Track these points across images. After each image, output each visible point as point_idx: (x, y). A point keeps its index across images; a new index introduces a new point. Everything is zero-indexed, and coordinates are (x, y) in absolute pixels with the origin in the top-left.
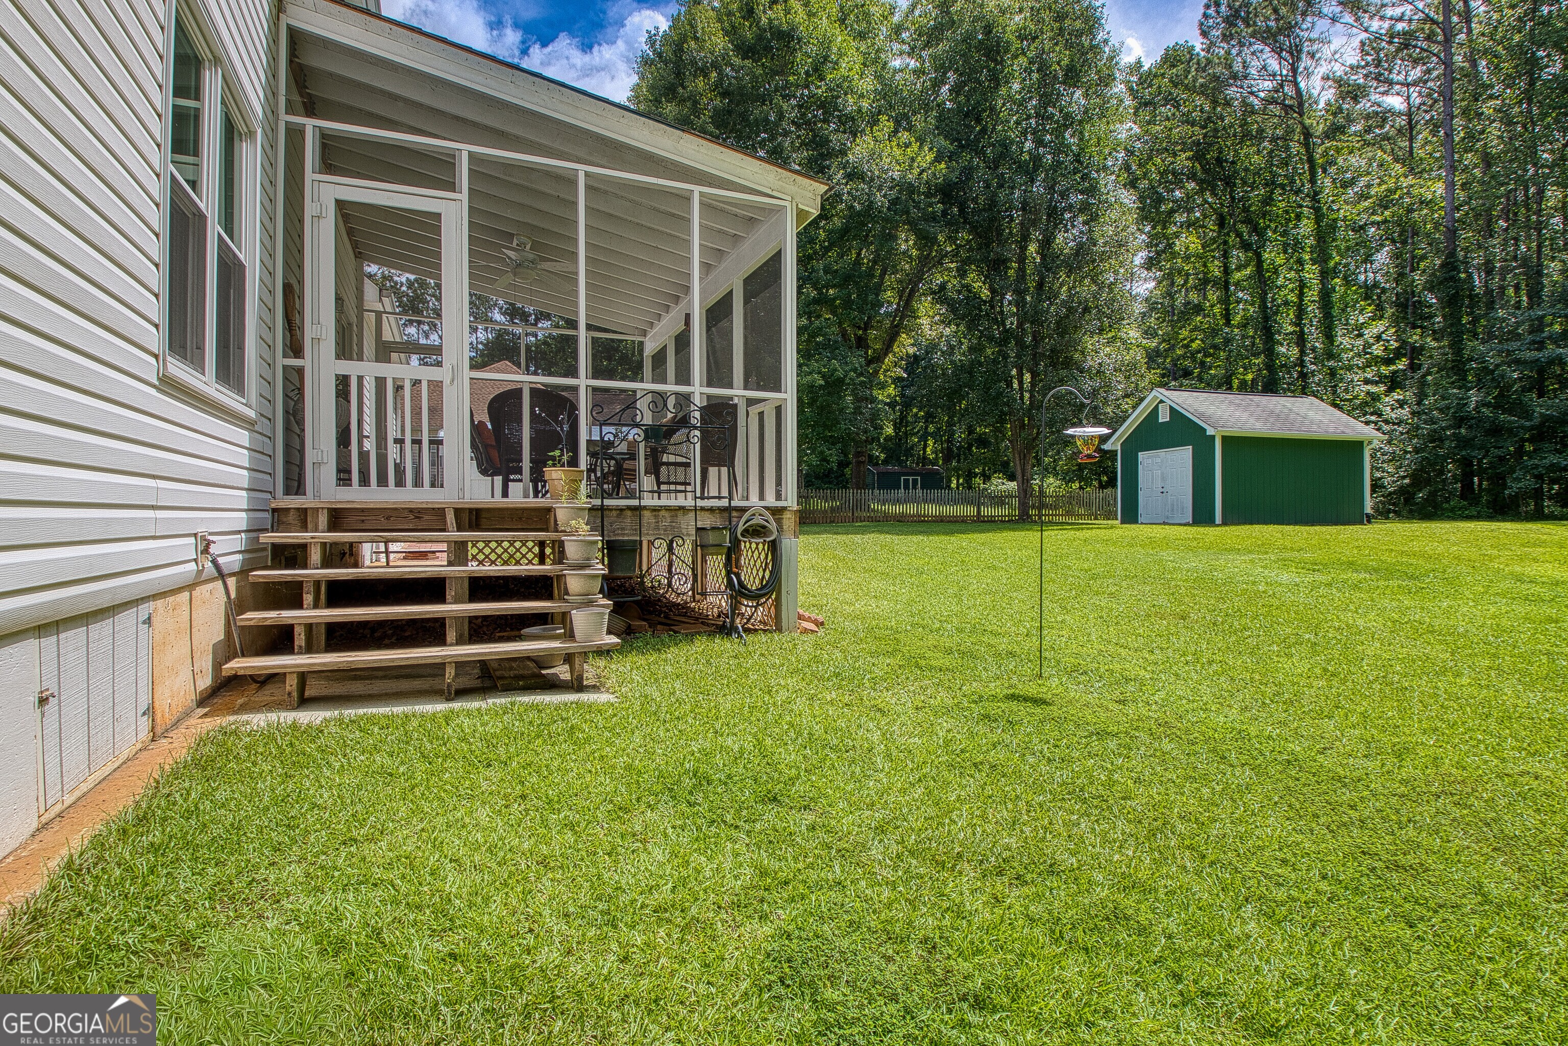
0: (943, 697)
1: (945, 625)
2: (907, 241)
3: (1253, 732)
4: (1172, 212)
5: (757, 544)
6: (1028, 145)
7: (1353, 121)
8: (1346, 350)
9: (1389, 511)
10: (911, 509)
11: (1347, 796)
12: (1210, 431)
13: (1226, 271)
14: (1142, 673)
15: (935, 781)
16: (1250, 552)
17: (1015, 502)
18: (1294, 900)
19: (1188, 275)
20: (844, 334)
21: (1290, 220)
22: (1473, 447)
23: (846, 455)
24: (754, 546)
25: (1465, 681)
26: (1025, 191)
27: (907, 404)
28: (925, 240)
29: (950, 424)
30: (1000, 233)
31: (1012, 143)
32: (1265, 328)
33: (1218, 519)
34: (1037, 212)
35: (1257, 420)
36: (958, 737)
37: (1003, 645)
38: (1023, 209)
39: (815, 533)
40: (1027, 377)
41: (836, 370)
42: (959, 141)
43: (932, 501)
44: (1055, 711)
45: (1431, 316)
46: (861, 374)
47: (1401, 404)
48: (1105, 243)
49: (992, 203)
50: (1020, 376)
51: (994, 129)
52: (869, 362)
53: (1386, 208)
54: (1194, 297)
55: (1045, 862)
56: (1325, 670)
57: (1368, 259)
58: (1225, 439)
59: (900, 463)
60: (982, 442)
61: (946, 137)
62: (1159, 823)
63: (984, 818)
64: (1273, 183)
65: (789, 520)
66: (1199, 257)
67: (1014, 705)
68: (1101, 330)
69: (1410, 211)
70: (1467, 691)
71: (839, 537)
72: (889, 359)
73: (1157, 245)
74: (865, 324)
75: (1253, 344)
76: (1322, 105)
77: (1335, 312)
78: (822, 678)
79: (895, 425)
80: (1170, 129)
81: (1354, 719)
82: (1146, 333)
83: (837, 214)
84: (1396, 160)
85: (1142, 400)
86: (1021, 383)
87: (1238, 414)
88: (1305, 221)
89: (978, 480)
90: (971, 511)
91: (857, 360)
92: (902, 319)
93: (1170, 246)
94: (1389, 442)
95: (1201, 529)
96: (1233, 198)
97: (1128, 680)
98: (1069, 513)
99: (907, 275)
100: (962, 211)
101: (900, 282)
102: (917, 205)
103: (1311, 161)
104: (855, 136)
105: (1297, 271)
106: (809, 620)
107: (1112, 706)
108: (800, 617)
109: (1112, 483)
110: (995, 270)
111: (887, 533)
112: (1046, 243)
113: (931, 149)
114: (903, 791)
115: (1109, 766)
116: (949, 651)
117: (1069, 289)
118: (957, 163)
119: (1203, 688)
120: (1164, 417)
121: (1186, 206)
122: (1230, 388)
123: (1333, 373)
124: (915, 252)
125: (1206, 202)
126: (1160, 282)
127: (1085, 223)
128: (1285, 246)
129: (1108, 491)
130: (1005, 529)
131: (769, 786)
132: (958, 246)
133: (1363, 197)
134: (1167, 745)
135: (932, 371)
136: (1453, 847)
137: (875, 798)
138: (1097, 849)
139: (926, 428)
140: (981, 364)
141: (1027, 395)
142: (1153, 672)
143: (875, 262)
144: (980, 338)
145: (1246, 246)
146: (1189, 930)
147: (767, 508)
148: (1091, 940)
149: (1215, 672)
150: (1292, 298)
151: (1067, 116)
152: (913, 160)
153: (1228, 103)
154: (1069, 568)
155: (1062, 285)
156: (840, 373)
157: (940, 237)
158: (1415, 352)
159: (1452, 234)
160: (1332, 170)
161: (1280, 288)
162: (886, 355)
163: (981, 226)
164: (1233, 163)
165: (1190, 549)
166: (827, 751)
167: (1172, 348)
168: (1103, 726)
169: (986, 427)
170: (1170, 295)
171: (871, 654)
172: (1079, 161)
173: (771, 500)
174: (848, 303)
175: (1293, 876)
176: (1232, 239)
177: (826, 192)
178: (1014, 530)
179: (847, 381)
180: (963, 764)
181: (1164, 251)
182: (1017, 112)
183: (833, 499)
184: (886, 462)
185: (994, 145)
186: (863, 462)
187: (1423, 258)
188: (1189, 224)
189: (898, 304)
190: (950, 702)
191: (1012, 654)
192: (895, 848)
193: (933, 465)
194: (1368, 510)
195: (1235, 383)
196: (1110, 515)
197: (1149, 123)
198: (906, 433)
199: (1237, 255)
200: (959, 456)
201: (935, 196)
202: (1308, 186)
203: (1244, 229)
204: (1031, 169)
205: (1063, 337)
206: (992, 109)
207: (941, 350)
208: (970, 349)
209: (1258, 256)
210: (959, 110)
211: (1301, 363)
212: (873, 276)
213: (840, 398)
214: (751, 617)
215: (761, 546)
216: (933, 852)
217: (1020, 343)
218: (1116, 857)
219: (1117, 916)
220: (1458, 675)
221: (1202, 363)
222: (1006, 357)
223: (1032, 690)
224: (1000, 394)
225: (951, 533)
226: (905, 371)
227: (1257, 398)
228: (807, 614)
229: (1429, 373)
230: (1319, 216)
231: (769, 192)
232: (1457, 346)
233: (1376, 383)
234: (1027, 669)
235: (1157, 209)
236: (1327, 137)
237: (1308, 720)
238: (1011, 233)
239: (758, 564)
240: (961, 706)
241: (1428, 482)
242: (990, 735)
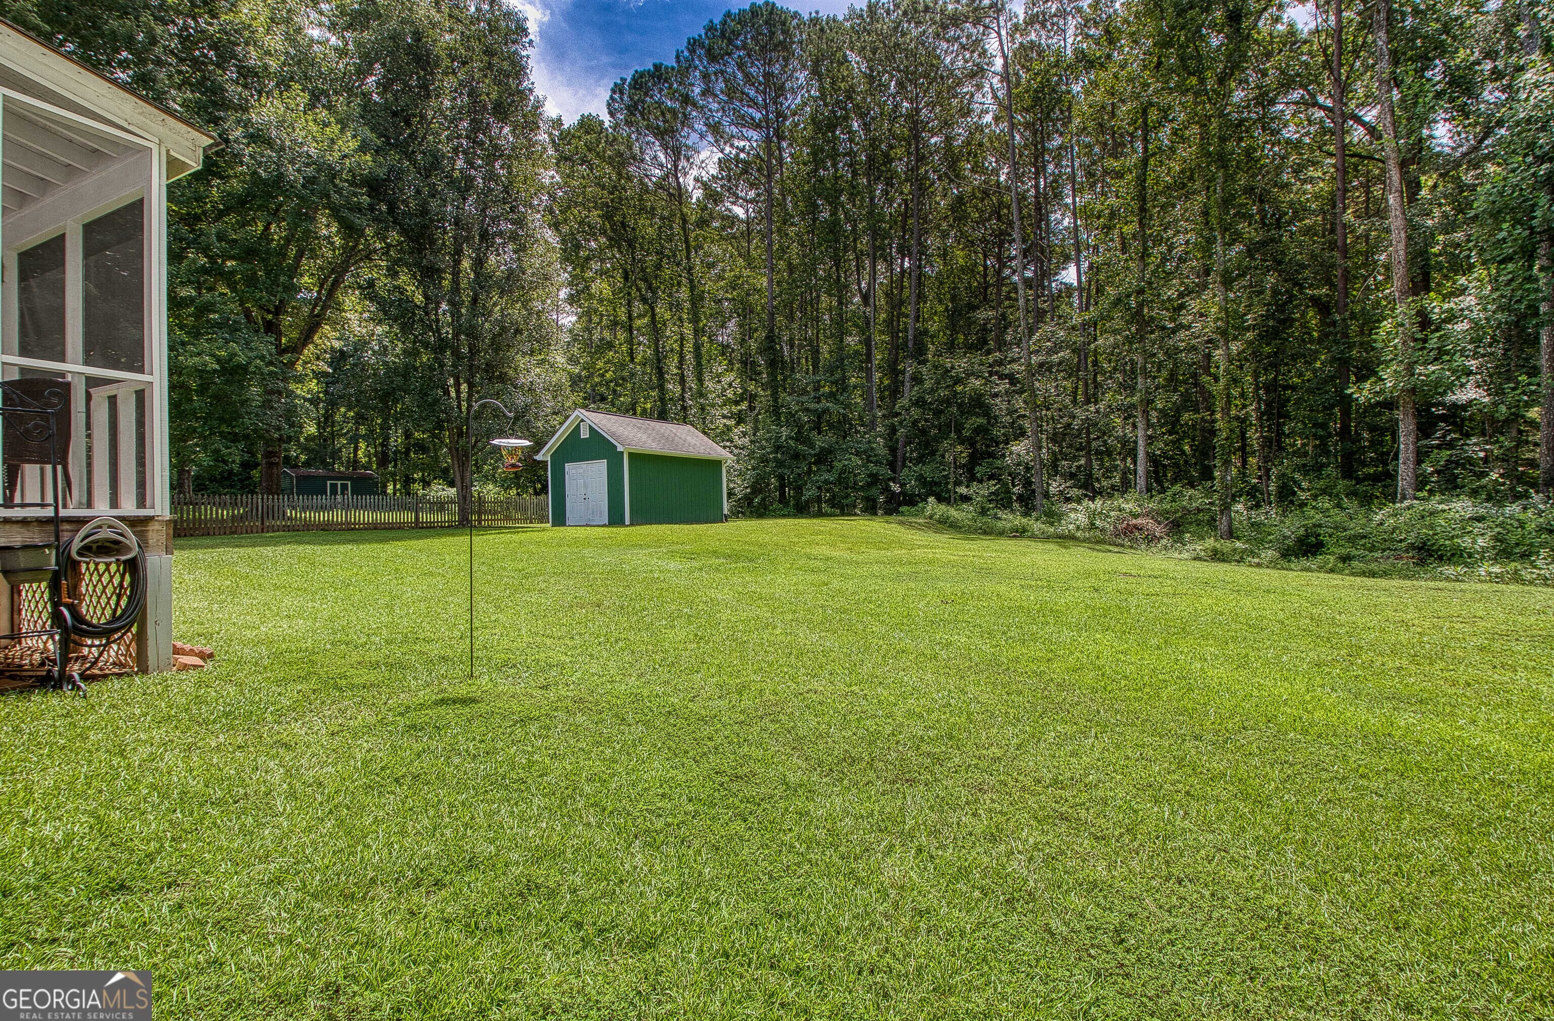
0: (367, 716)
1: (373, 638)
2: (328, 226)
3: (646, 693)
4: (588, 259)
5: (108, 565)
6: (460, 164)
7: (714, 218)
8: (711, 392)
9: (739, 512)
10: (338, 516)
11: (707, 731)
12: (620, 448)
13: (630, 318)
14: (563, 658)
15: (348, 808)
16: (649, 547)
17: (455, 508)
18: (670, 825)
19: (602, 315)
20: (248, 314)
21: (673, 285)
22: (785, 467)
23: (253, 455)
24: (102, 567)
25: (778, 631)
26: (458, 207)
27: (333, 403)
28: (350, 230)
29: (385, 427)
30: (433, 242)
31: (443, 156)
32: (658, 367)
33: (627, 521)
34: (469, 230)
35: (653, 441)
36: (380, 755)
37: (435, 650)
38: (456, 224)
39: (207, 547)
40: (464, 387)
41: (236, 355)
42: (388, 139)
43: (365, 508)
44: (483, 708)
45: (760, 373)
46: (271, 363)
47: (744, 434)
48: (533, 274)
49: (424, 211)
50: (457, 385)
51: (424, 138)
52: (282, 351)
53: (734, 289)
54: (607, 334)
55: (464, 858)
56: (696, 635)
57: (723, 326)
58: (631, 455)
59: (324, 464)
60: (421, 447)
61: (372, 130)
62: (570, 790)
63: (403, 833)
64: (662, 253)
65: (157, 534)
66: (611, 302)
67: (442, 710)
68: (532, 352)
69: (748, 295)
70: (780, 638)
71: (242, 550)
72: (309, 351)
73: (577, 285)
74: (276, 307)
75: (651, 379)
76: (694, 200)
77: (704, 362)
78: (206, 722)
79: (318, 424)
80: (585, 187)
81: (713, 671)
82: (570, 359)
83: (236, 177)
84: (740, 255)
85: (567, 417)
86: (458, 392)
87: (639, 435)
88: (684, 288)
89: (417, 487)
90: (409, 517)
91: (265, 346)
92: (324, 308)
93: (588, 288)
94: (738, 462)
95: (614, 529)
96: (634, 258)
97: (551, 666)
98: (508, 518)
99: (330, 263)
100: (392, 209)
101: (321, 268)
102: (339, 191)
103: (687, 241)
104: (260, 94)
105: (679, 327)
106: (191, 653)
107: (537, 693)
108: (177, 651)
109: (544, 489)
110: (429, 277)
111: (308, 543)
112: (479, 263)
113: (354, 137)
114: (309, 829)
115: (530, 749)
116: (376, 666)
117: (502, 310)
118: (385, 158)
119: (610, 663)
120: (585, 434)
121: (599, 255)
122: (635, 414)
123: (703, 409)
124: (337, 241)
125: (615, 257)
126: (580, 318)
127: (515, 252)
128: (671, 304)
129: (542, 497)
130: (444, 535)
131: (112, 873)
132: (389, 246)
133: (720, 278)
134: (580, 718)
135: (363, 370)
136: (770, 753)
137: (272, 846)
138: (515, 831)
139: (357, 429)
140: (416, 369)
141: (464, 405)
142: (572, 656)
143: (288, 241)
144: (415, 342)
145: (644, 300)
146: (591, 879)
147: (122, 519)
148: (504, 921)
149: (621, 648)
150: (676, 346)
151: (496, 147)
152: (333, 141)
153: (629, 179)
154: (505, 569)
155: (495, 305)
156: (242, 359)
157: (367, 231)
158: (752, 397)
159: (772, 315)
160: (701, 252)
161: (668, 338)
162: (305, 345)
163: (413, 230)
164: (633, 229)
165: (606, 546)
166: (208, 807)
167: (591, 376)
168: (526, 713)
169: (423, 433)
170: (587, 329)
171: (278, 683)
172: (508, 193)
173: (129, 507)
174: (251, 280)
175: (669, 806)
176: (634, 292)
177: (211, 146)
178: (453, 535)
179: (252, 369)
180: (383, 782)
181: (582, 291)
182: (448, 128)
183: (234, 505)
184: (307, 464)
185: (424, 153)
186: (277, 464)
187: (756, 330)
188: (602, 273)
189: (319, 292)
190: (373, 720)
191: (444, 659)
192: (293, 896)
193: (366, 468)
194: (726, 512)
195: (639, 410)
196: (543, 519)
197: (568, 176)
198: (332, 433)
199: (638, 307)
200: (395, 461)
201: (360, 186)
202: (685, 261)
203: (642, 285)
204: (464, 186)
205: (498, 354)
206: (423, 117)
207: (372, 349)
208: (404, 351)
209: (653, 309)
210: (386, 107)
211: (683, 399)
212: (284, 256)
213: (242, 387)
214: (97, 659)
215: (113, 568)
216: (341, 887)
217: (456, 353)
218: (532, 832)
219: (531, 887)
220: (775, 628)
221: (615, 391)
222: (442, 365)
223: (463, 691)
224: (436, 401)
225: (386, 540)
226: (330, 366)
227: (653, 424)
228: (188, 647)
229: (759, 414)
230: (692, 288)
231: (125, 125)
232: (775, 396)
233: (729, 418)
234: (460, 671)
235: (577, 254)
236: (698, 226)
237: (684, 676)
238: (444, 244)
239: (109, 591)
240: (386, 721)
241: (761, 491)
242: (415, 745)
